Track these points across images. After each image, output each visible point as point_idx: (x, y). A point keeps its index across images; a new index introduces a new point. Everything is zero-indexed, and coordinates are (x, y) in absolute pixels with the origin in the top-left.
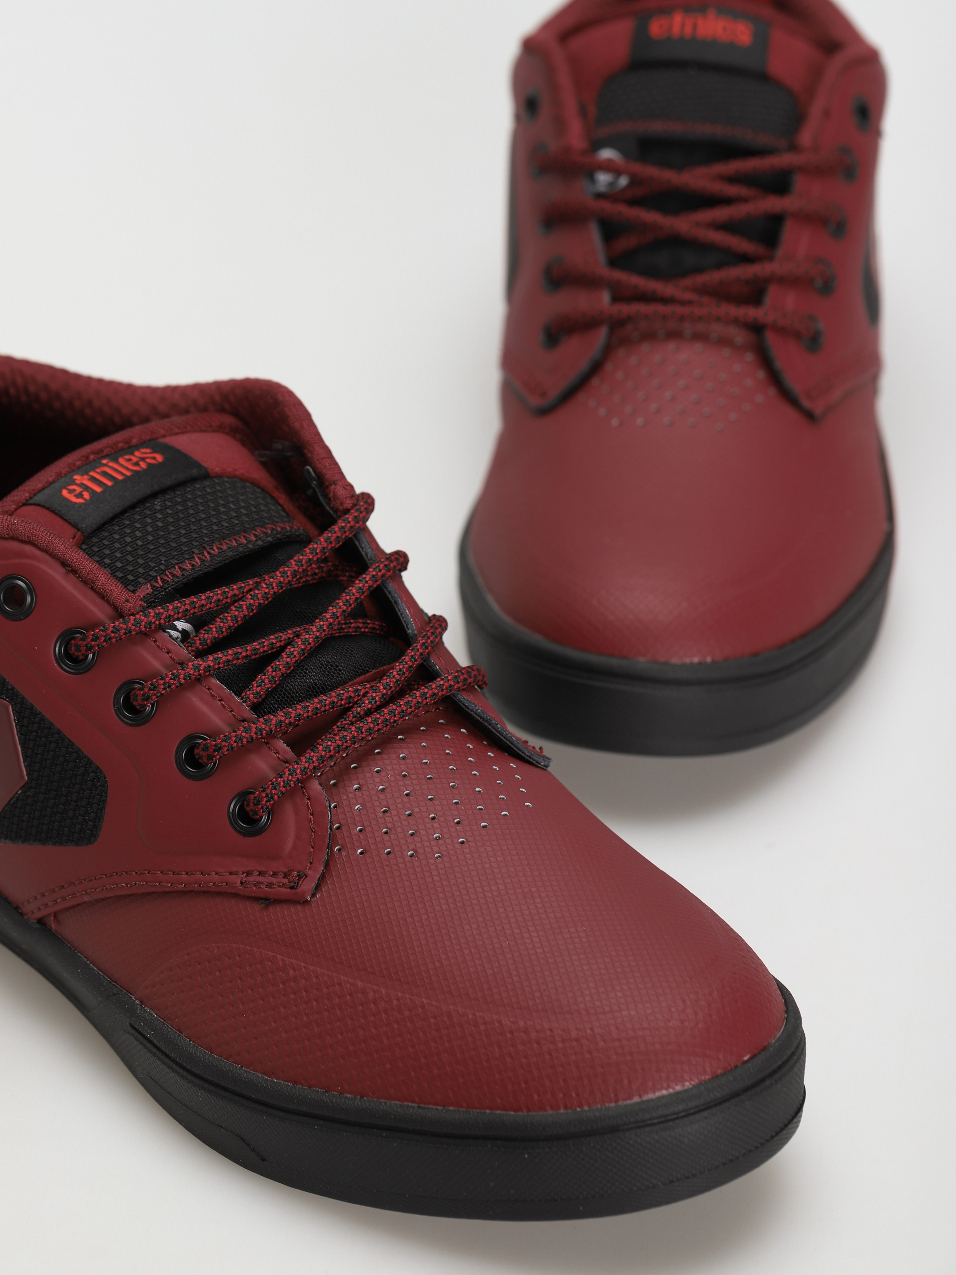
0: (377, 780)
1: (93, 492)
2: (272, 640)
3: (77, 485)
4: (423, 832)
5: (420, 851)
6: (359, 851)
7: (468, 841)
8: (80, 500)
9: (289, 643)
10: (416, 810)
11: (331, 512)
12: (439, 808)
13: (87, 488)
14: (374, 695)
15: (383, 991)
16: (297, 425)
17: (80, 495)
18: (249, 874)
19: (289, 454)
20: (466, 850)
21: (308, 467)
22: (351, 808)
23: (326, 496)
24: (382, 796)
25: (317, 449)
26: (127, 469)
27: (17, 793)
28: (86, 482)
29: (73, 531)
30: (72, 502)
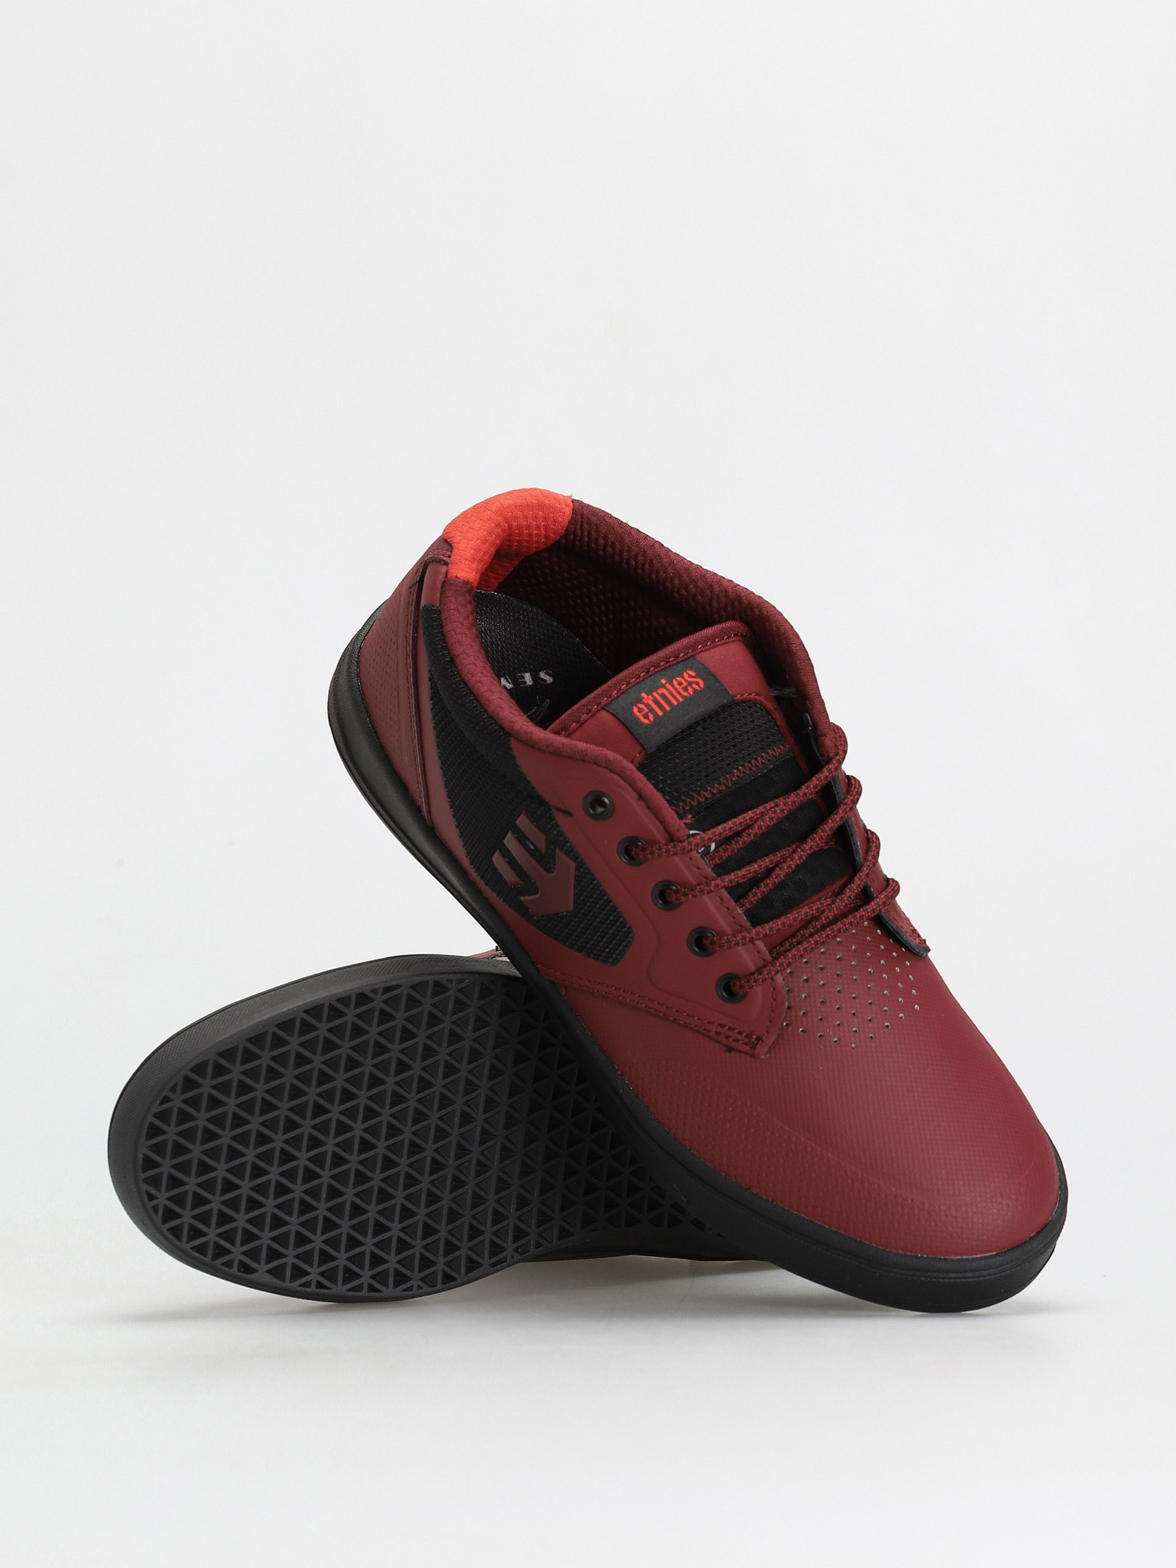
0: (820, 975)
1: (655, 715)
2: (766, 862)
3: (643, 703)
4: (846, 1025)
5: (842, 1039)
6: (801, 1029)
7: (875, 1038)
8: (646, 721)
9: (778, 864)
10: (843, 1005)
11: (818, 754)
12: (859, 1006)
13: (652, 710)
14: (829, 914)
15: (803, 1139)
16: (804, 679)
17: (646, 716)
18: (722, 1026)
19: (794, 696)
20: (873, 1045)
21: (807, 714)
22: (800, 996)
23: (817, 741)
24: (822, 990)
25: (817, 704)
26: (679, 693)
27: (563, 913)
28: (651, 703)
29: (640, 748)
30: (640, 721)
